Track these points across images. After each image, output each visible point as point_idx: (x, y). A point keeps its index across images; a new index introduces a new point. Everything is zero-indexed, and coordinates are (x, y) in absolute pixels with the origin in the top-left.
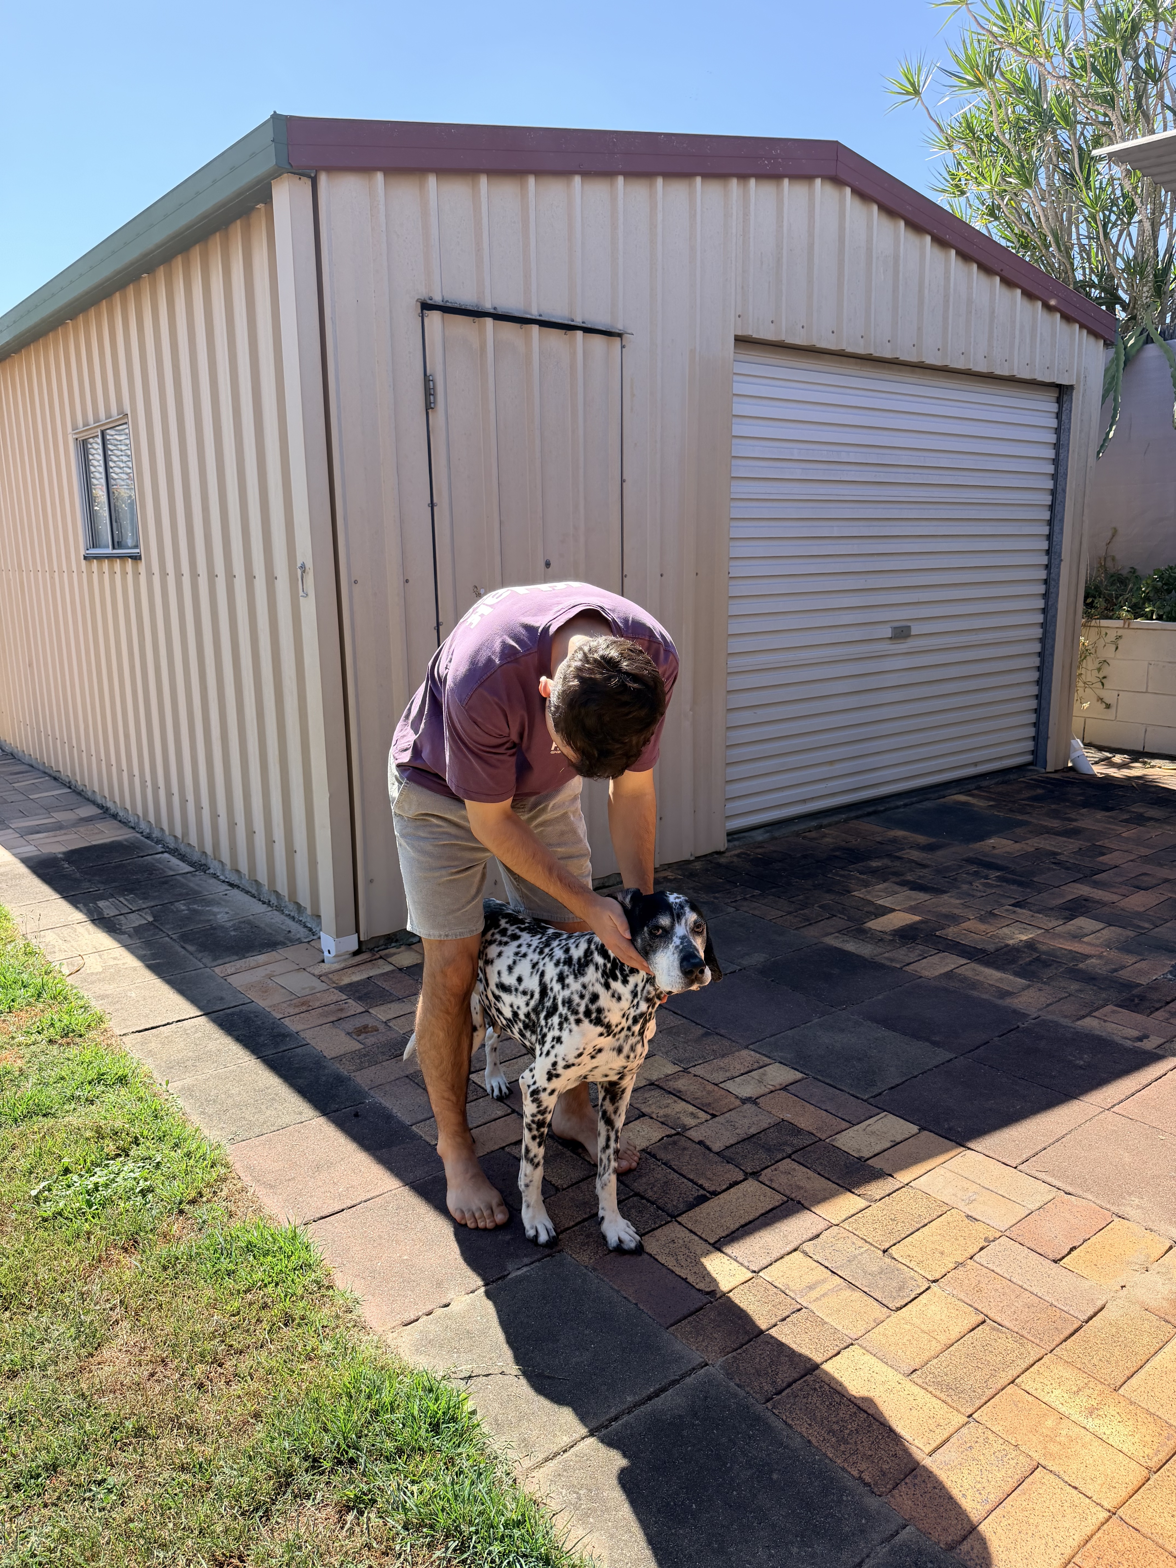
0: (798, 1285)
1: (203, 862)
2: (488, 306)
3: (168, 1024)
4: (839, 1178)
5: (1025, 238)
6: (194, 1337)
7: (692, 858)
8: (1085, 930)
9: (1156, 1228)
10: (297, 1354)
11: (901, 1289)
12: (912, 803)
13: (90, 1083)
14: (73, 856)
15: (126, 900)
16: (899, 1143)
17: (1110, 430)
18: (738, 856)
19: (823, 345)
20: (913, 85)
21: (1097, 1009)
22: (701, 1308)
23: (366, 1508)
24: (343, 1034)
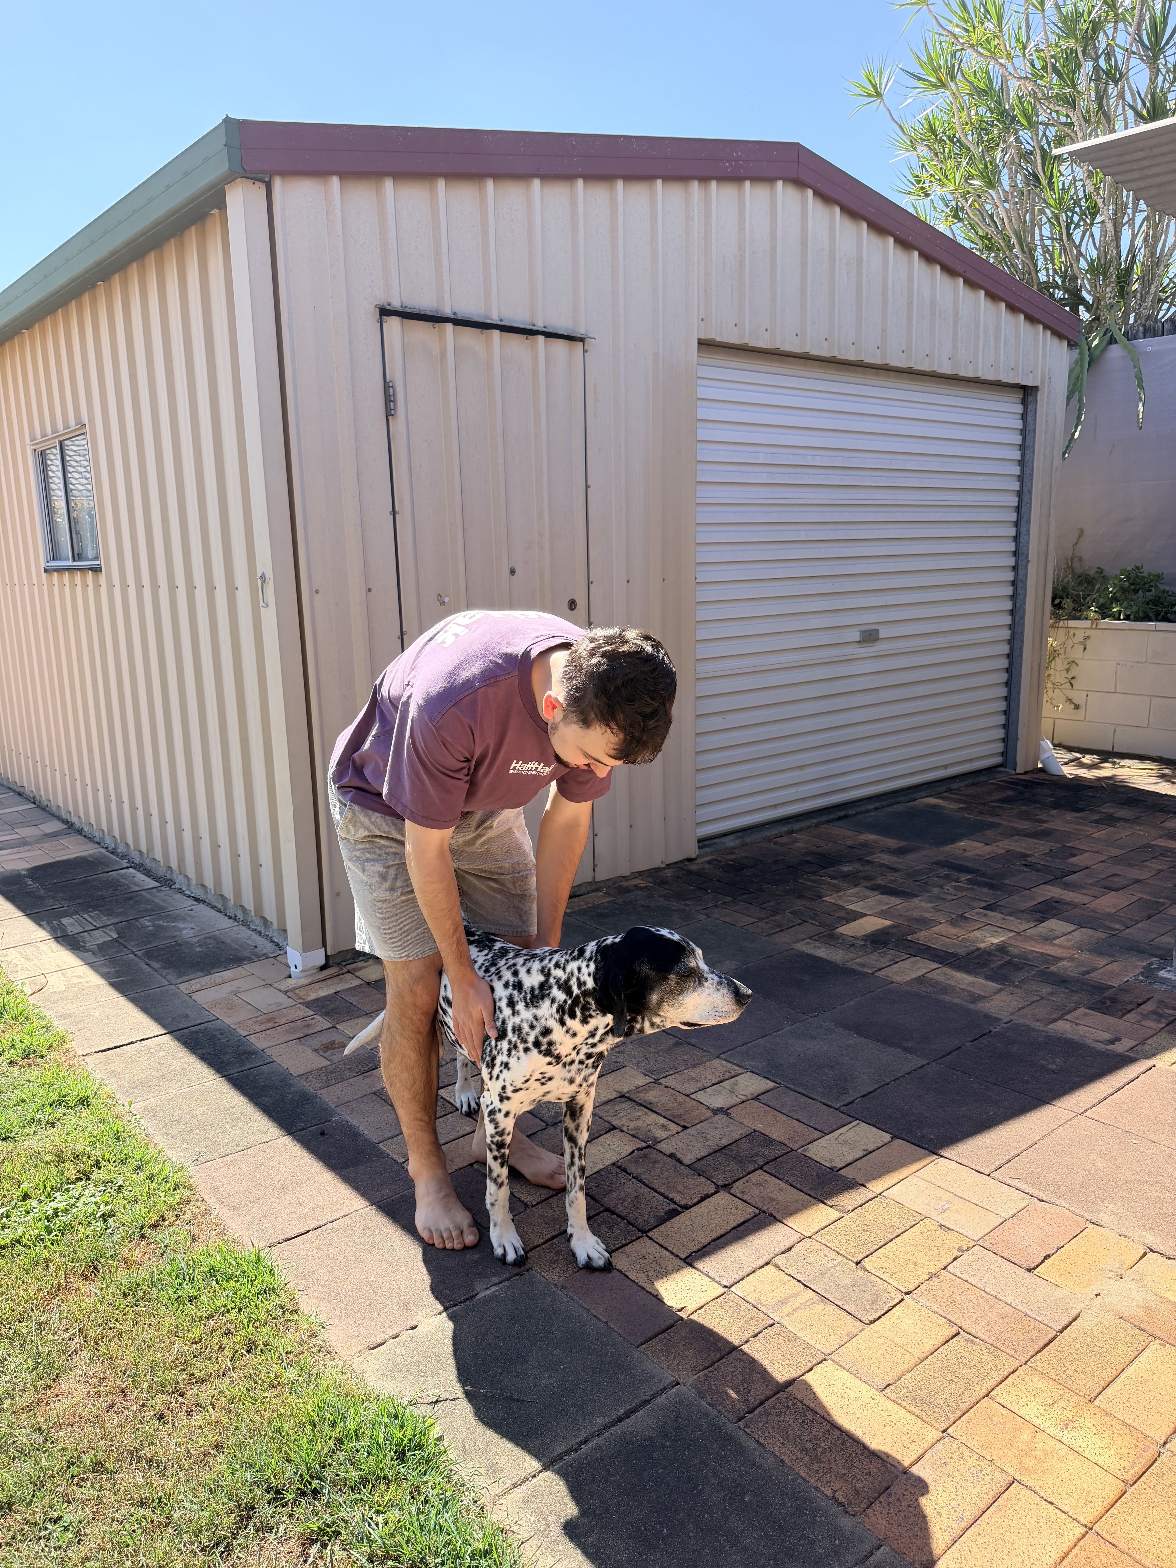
0: (770, 1300)
1: (169, 877)
2: (448, 311)
3: (132, 1043)
4: (811, 1189)
5: (989, 240)
6: (155, 1365)
7: (663, 866)
8: (1056, 933)
9: (1130, 1234)
10: (259, 1382)
11: (874, 1301)
12: (883, 807)
13: (51, 1105)
14: (38, 872)
15: (91, 916)
16: (871, 1152)
17: (1076, 431)
18: (709, 862)
19: (786, 347)
20: (874, 86)
21: (1069, 1012)
22: (673, 1326)
23: (329, 1540)
24: (309, 1051)
